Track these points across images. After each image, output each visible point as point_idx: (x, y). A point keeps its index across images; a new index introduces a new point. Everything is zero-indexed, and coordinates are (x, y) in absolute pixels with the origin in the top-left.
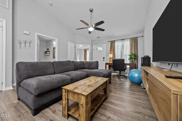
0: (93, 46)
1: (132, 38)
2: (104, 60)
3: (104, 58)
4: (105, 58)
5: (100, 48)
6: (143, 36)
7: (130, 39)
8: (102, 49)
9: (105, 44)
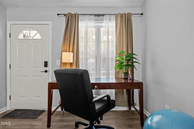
0: (8, 23)
1: (122, 15)
2: (46, 71)
3: (46, 64)
4: (50, 64)
5: (33, 33)
6: (142, 14)
7: (116, 15)
8: (38, 37)
9: (50, 23)
